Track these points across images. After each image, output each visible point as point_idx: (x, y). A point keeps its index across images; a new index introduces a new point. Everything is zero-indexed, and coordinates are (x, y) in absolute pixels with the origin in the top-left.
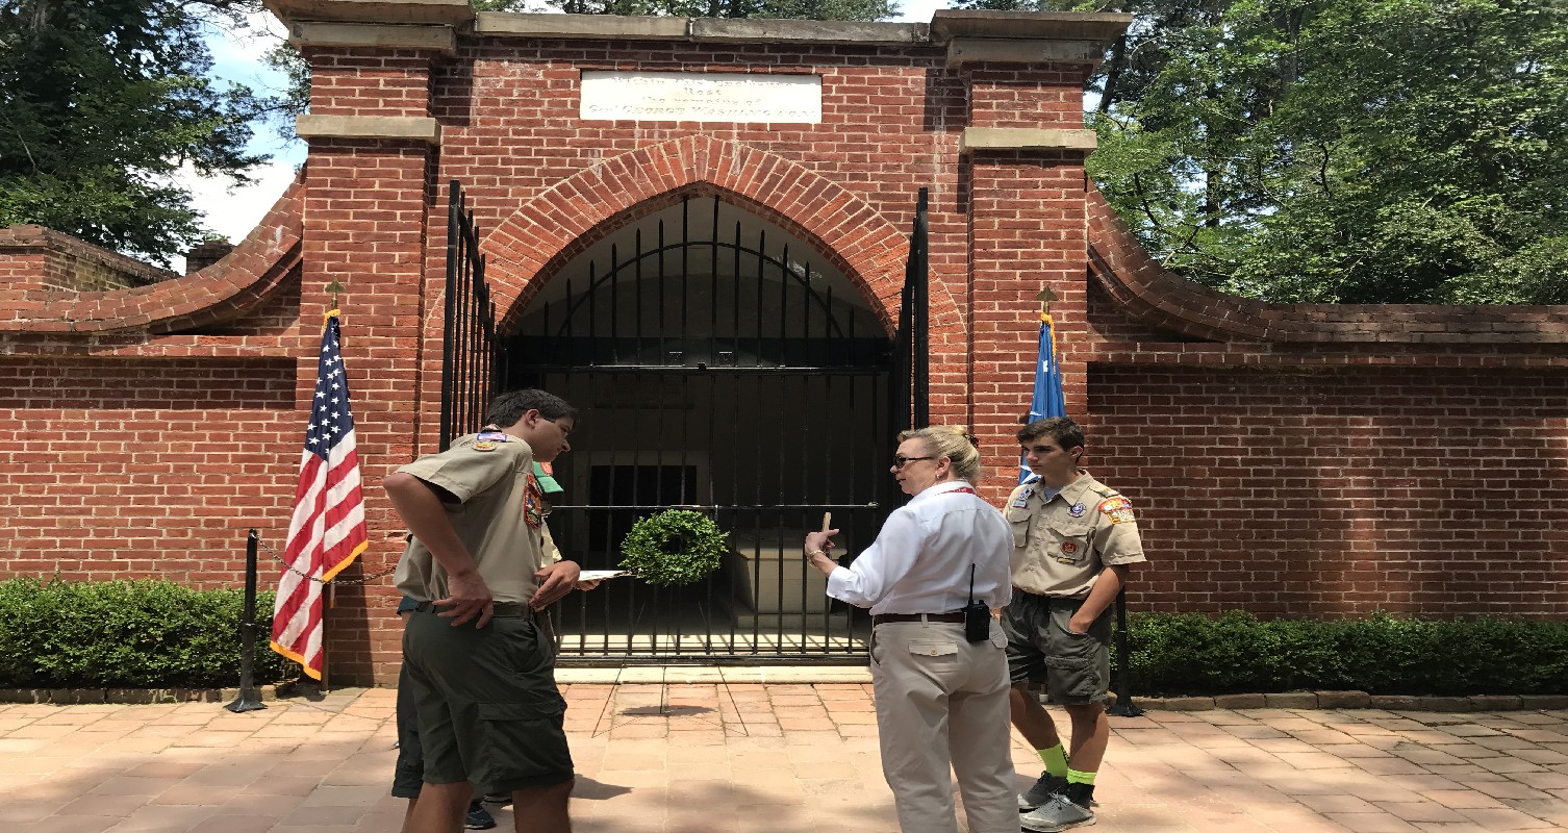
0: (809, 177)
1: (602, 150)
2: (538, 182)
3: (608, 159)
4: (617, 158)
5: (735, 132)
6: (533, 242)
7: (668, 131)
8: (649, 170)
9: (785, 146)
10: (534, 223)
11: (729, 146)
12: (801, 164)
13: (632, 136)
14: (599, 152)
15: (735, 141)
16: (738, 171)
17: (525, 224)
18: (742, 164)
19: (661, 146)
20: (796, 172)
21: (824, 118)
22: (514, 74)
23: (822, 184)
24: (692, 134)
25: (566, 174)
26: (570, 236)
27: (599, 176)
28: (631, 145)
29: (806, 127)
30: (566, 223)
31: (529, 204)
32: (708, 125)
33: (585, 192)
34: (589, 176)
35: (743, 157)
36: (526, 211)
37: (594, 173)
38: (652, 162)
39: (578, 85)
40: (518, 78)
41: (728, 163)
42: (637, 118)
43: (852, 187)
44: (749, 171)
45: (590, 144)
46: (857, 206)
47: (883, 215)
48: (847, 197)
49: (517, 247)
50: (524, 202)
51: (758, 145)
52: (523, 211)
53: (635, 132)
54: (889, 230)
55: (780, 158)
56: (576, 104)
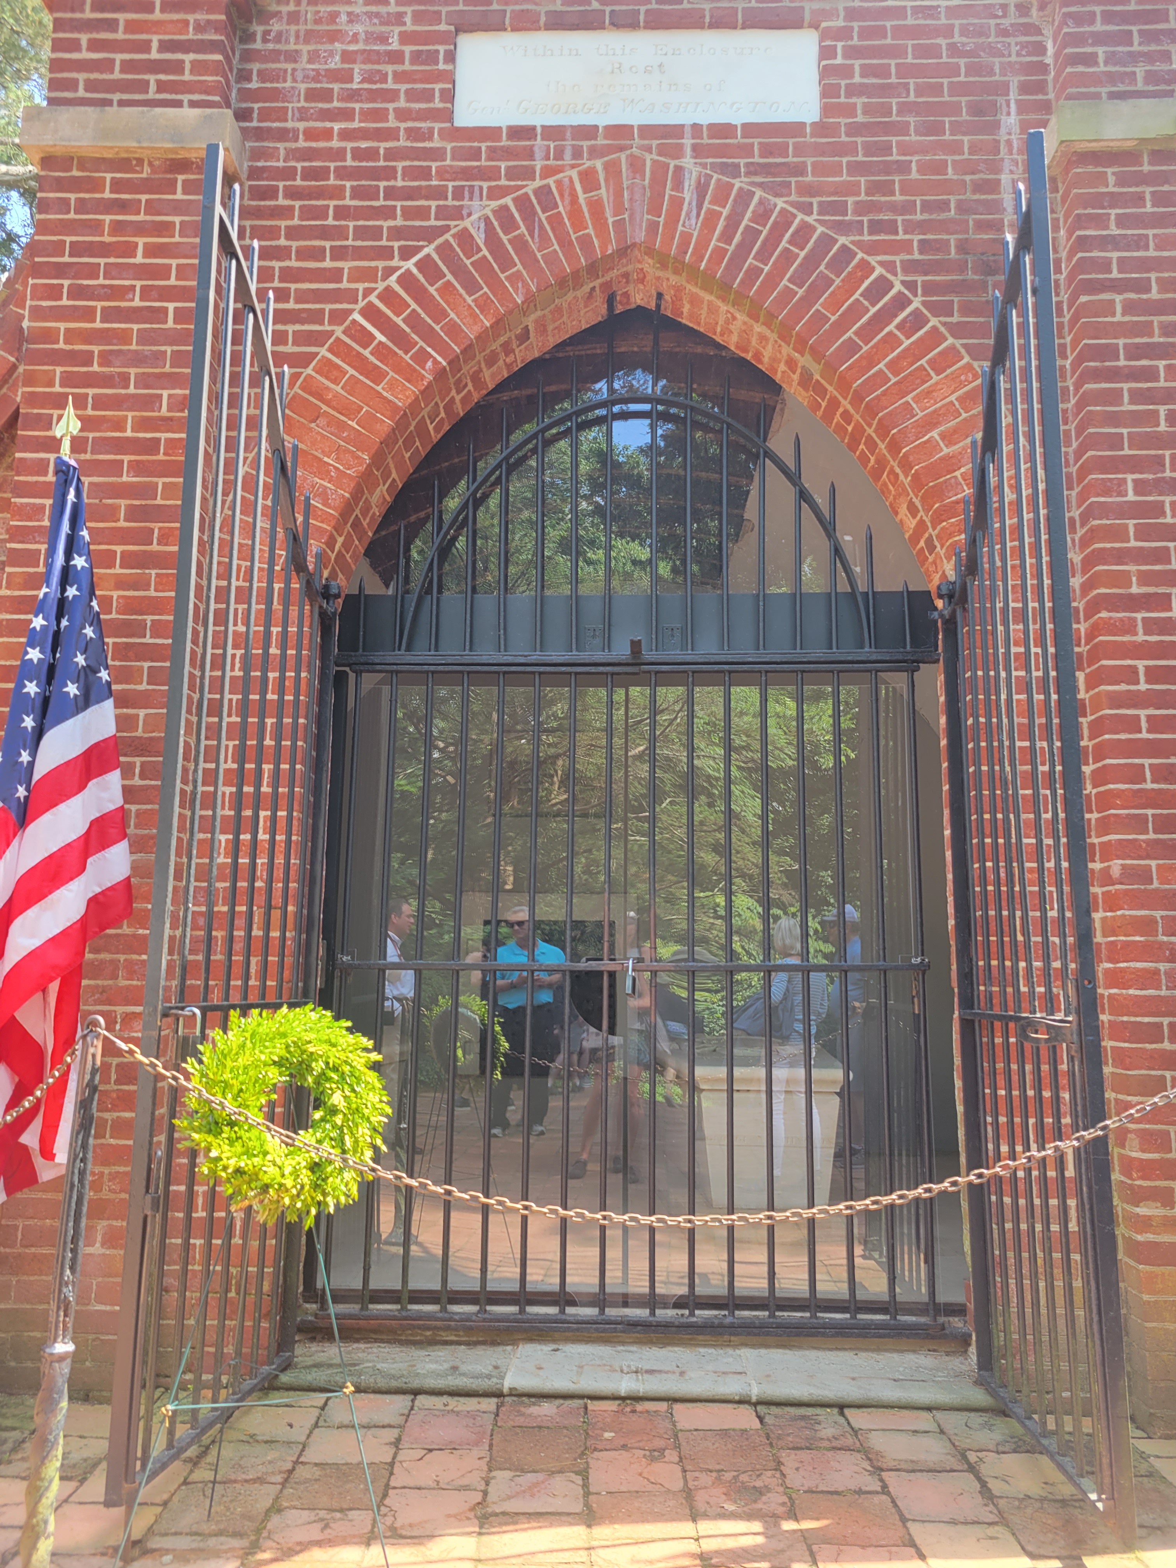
0: (805, 230)
1: (485, 185)
2: (386, 253)
3: (495, 204)
4: (508, 201)
5: (688, 142)
6: (377, 375)
7: (585, 144)
8: (556, 221)
9: (766, 170)
10: (380, 337)
11: (679, 169)
12: (792, 204)
13: (531, 156)
14: (481, 188)
15: (688, 161)
16: (693, 221)
17: (365, 339)
18: (700, 206)
19: (574, 174)
20: (786, 220)
21: (826, 110)
22: (355, 39)
23: (827, 242)
24: (621, 149)
25: (430, 234)
26: (435, 361)
27: (480, 238)
28: (528, 173)
29: (796, 129)
30: (429, 336)
31: (373, 298)
32: (648, 131)
33: (458, 271)
34: (465, 237)
35: (701, 189)
36: (370, 312)
37: (473, 232)
38: (561, 209)
39: (451, 57)
40: (360, 46)
41: (678, 203)
42: (538, 120)
43: (872, 249)
44: (712, 219)
45: (466, 174)
46: (883, 286)
47: (924, 303)
48: (866, 268)
49: (352, 385)
50: (368, 292)
51: (723, 169)
52: (364, 313)
53: (536, 149)
54: (935, 337)
55: (759, 193)
56: (449, 96)
